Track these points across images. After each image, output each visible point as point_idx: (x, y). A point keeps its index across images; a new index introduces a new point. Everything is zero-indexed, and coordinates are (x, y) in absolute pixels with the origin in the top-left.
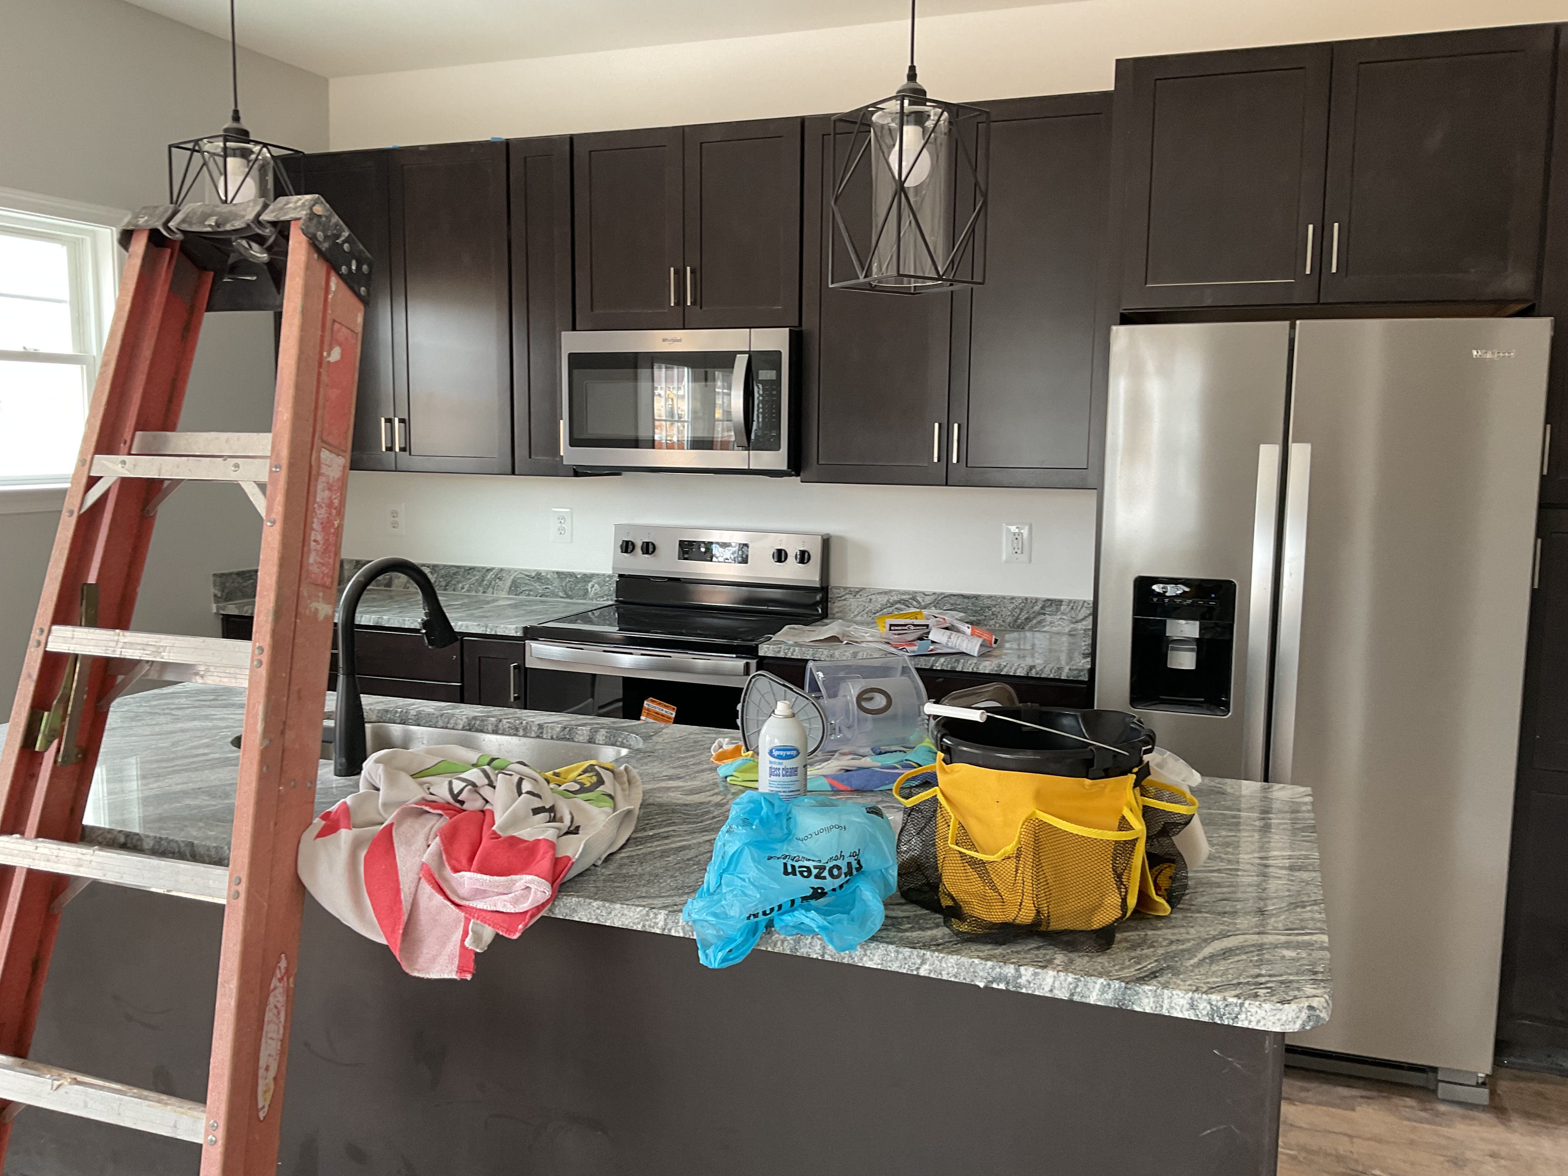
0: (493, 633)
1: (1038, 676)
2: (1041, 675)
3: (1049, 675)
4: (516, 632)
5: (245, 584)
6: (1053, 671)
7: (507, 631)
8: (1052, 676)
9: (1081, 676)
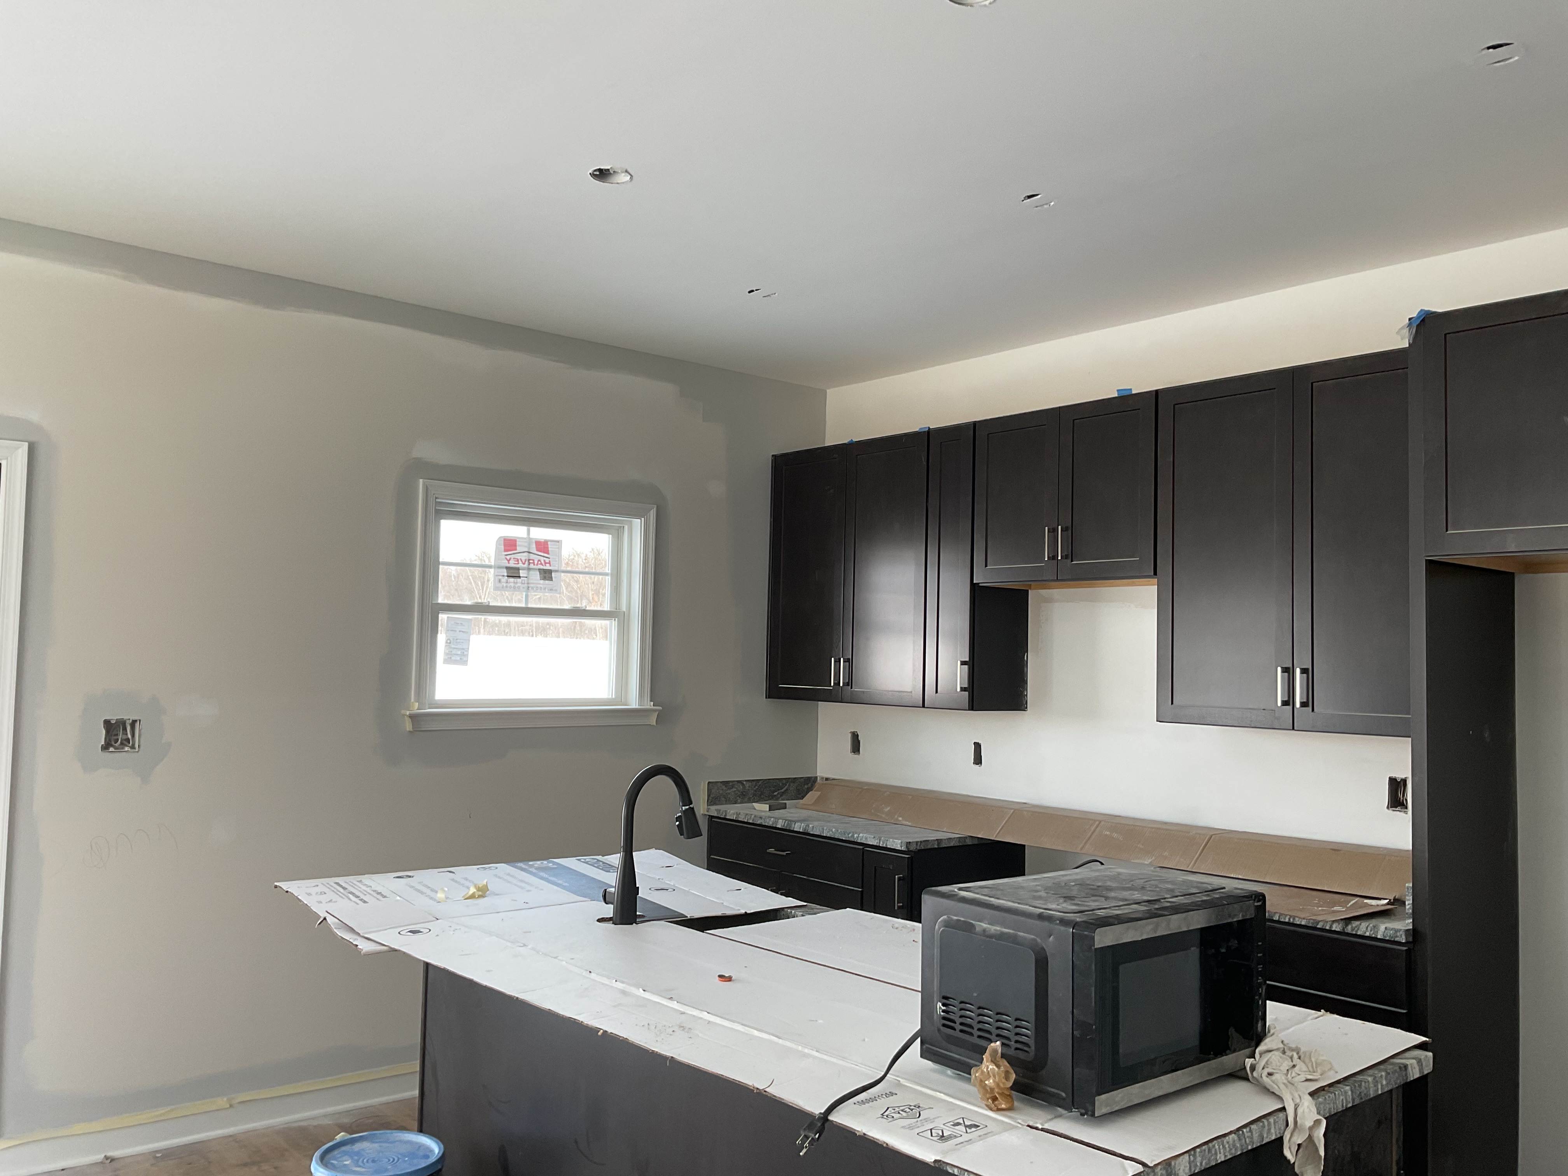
0: (885, 845)
1: (1354, 933)
2: (1357, 931)
3: (1365, 933)
4: (901, 846)
5: (728, 791)
6: (1369, 929)
7: (894, 845)
8: (1367, 934)
9: (1397, 937)
